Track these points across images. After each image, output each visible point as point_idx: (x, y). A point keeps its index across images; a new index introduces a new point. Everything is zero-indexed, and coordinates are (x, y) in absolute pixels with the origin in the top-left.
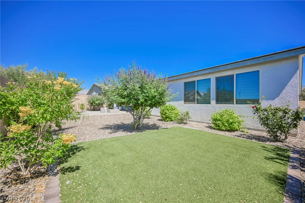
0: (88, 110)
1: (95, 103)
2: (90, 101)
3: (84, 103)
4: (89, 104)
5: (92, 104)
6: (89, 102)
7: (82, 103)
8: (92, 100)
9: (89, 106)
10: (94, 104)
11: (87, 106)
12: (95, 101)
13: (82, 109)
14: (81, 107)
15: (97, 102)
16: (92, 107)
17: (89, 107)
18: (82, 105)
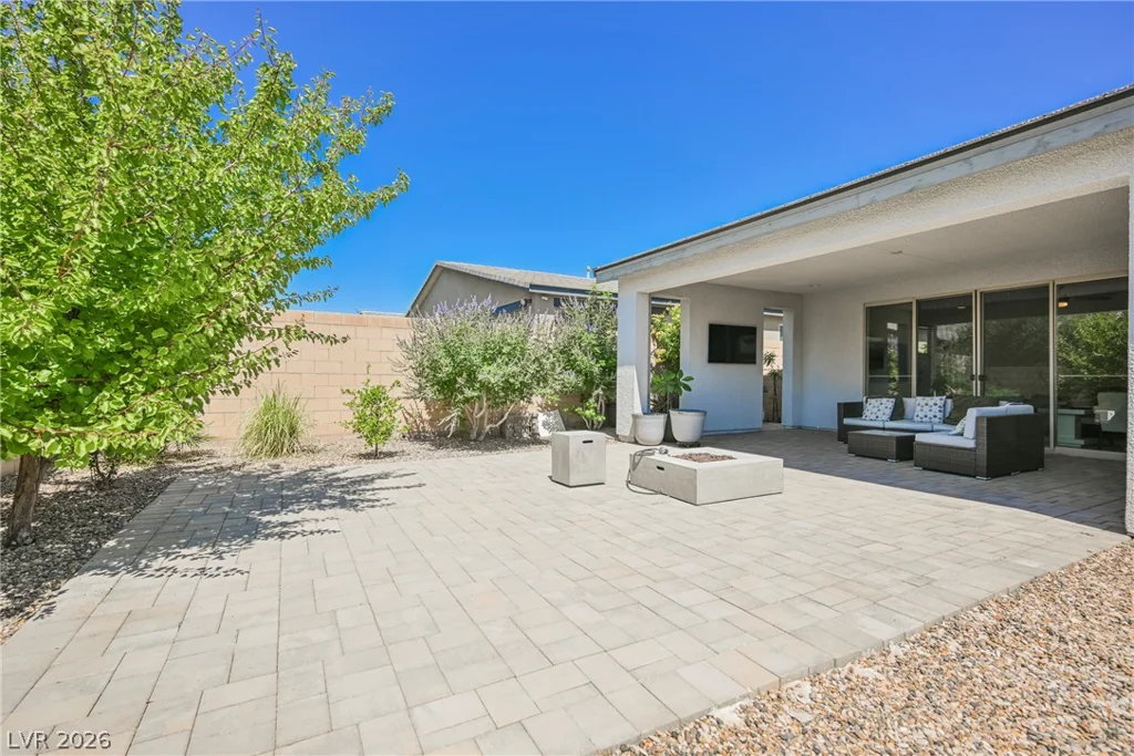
0: (417, 436)
1: (472, 378)
2: (435, 367)
3: (387, 382)
4: (430, 393)
5: (447, 387)
6: (427, 371)
7: (374, 383)
8: (451, 354)
9: (422, 405)
10: (469, 393)
11: (408, 404)
12: (478, 361)
13: (374, 432)
14: (362, 419)
15: (491, 374)
16: (452, 419)
17: (426, 417)
18: (374, 398)
